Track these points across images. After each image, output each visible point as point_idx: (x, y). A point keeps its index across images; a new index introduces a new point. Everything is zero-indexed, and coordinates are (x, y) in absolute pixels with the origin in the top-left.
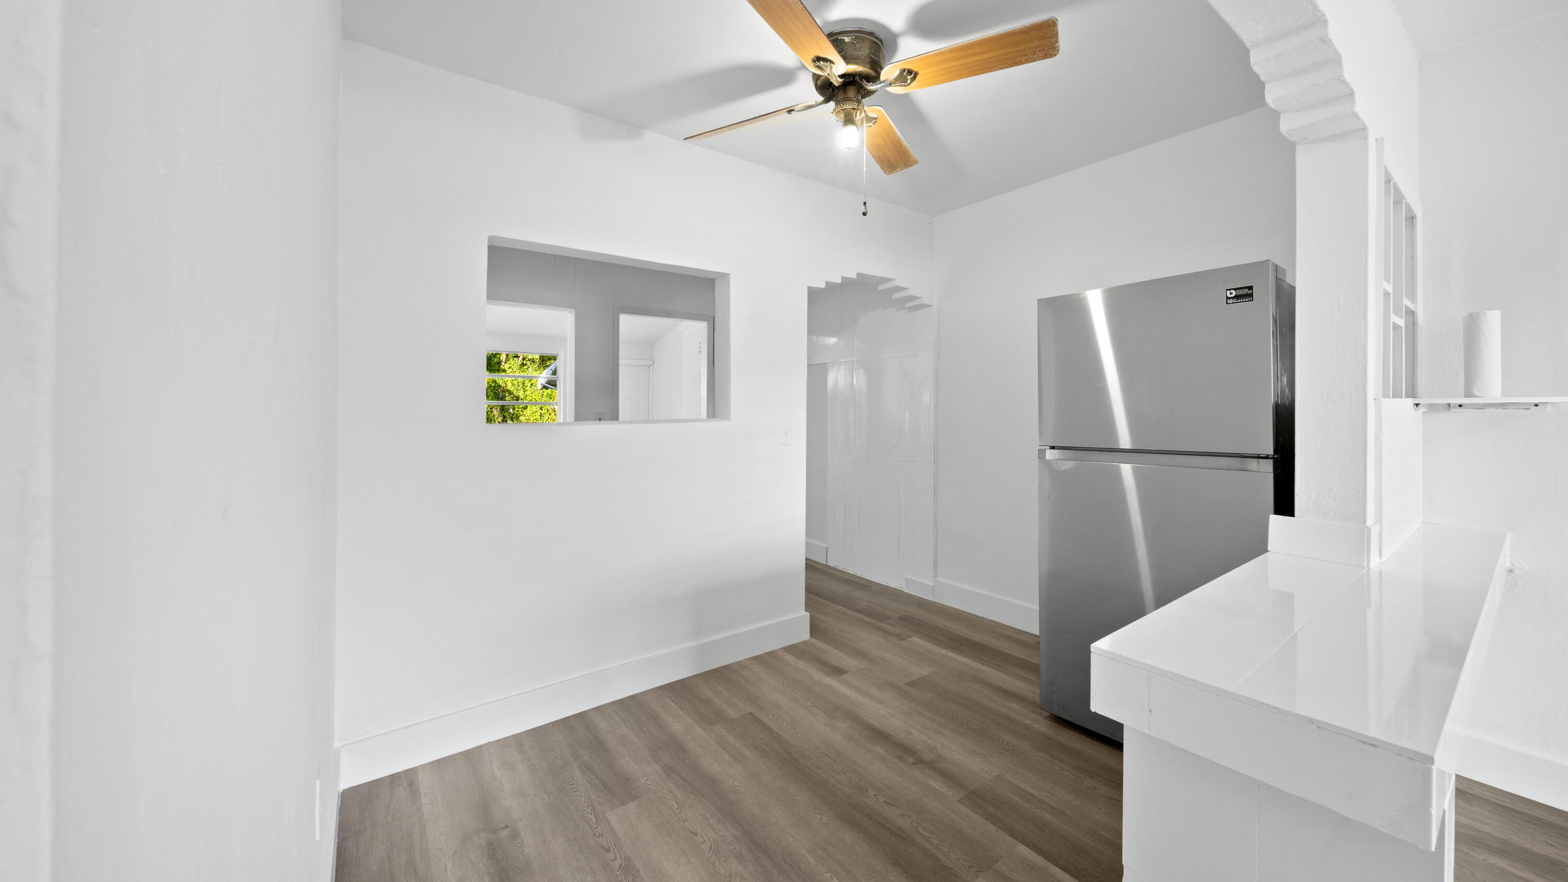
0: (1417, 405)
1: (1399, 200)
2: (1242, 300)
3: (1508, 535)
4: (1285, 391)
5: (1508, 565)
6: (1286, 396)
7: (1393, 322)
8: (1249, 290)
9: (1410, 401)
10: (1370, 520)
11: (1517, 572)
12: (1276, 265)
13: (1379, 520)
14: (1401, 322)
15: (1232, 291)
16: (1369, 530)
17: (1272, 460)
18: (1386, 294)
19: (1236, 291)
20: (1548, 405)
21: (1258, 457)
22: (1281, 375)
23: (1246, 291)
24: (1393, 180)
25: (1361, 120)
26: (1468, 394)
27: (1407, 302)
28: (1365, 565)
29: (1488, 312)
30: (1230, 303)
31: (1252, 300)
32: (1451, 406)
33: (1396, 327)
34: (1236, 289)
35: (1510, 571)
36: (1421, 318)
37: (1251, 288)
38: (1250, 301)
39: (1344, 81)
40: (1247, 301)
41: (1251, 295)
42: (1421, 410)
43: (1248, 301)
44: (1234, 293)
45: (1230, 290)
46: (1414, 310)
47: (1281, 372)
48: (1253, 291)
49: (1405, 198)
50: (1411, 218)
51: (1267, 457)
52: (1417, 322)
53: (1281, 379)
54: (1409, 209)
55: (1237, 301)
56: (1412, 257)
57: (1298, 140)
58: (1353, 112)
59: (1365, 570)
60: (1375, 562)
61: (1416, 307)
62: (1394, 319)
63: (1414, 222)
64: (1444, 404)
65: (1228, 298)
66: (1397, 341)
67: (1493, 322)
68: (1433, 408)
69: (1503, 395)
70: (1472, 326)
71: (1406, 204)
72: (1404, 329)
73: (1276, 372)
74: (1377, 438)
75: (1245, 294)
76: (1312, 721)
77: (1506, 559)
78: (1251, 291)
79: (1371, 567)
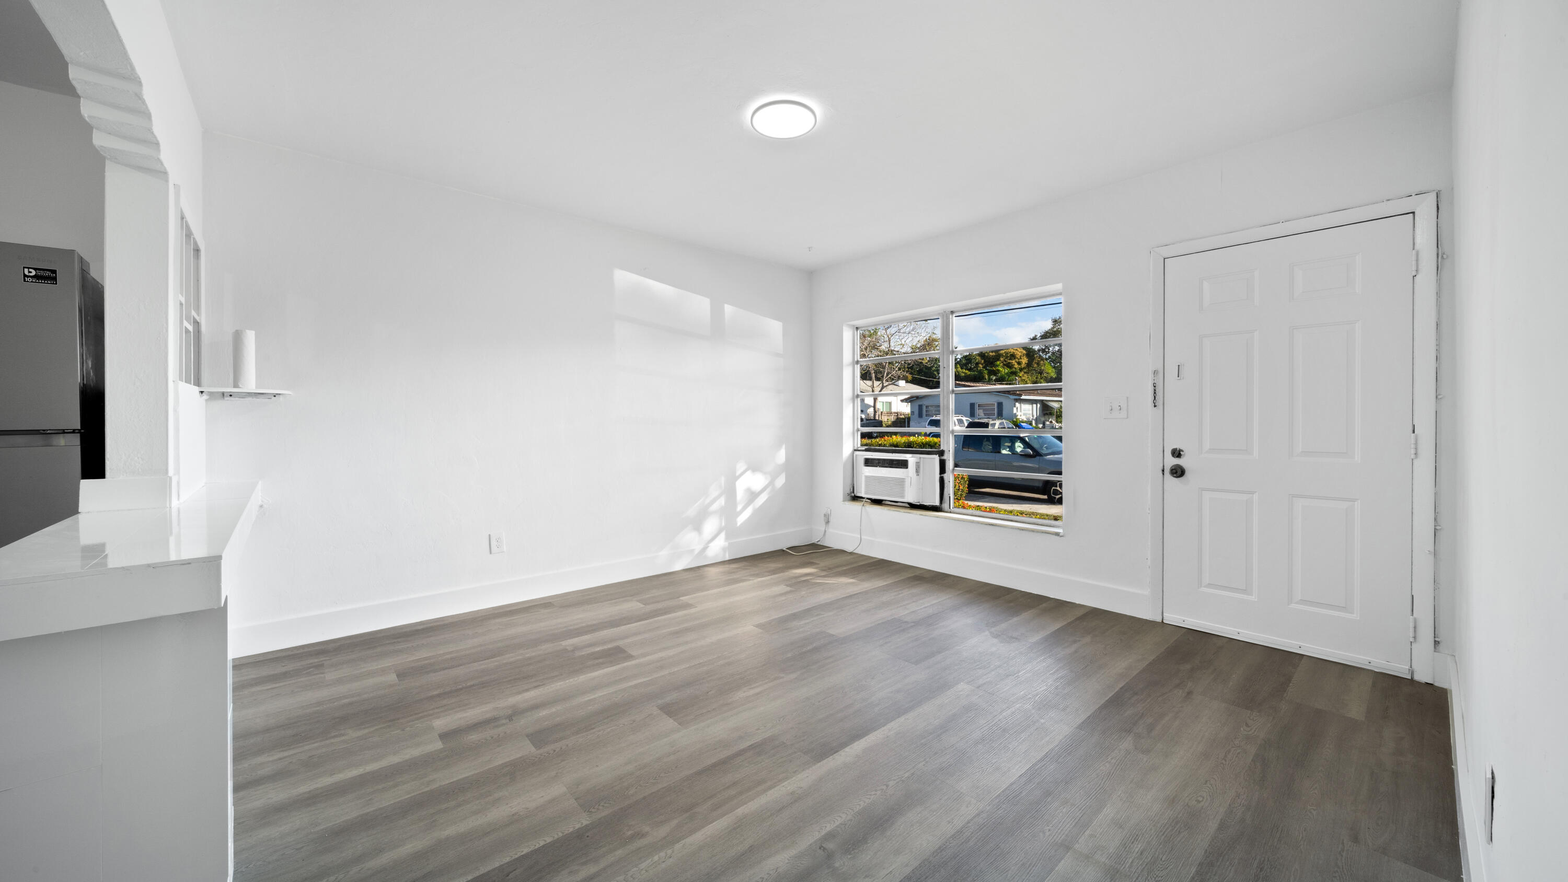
0: (202, 392)
1: (189, 235)
2: (43, 281)
3: (260, 482)
4: (90, 374)
5: (260, 503)
6: (91, 378)
7: (185, 327)
8: (52, 273)
9: (197, 389)
10: (171, 473)
11: (265, 506)
12: (82, 257)
13: (177, 472)
14: (190, 328)
15: (30, 270)
16: (171, 478)
17: (79, 435)
18: (181, 304)
19: (36, 271)
20: (281, 396)
21: (64, 432)
22: (86, 359)
23: (48, 273)
24: (185, 218)
25: (165, 167)
26: (236, 386)
27: (193, 313)
28: (168, 505)
29: (247, 331)
30: (28, 281)
31: (56, 284)
32: (225, 394)
33: (187, 331)
34: (35, 269)
35: (261, 506)
36: (203, 328)
37: (54, 272)
38: (53, 284)
39: (152, 133)
40: (49, 283)
41: (55, 279)
42: (205, 397)
43: (51, 283)
44: (34, 273)
45: (29, 268)
46: (199, 321)
47: (86, 356)
48: (56, 275)
49: (193, 235)
50: (197, 251)
51: (74, 431)
52: (201, 331)
53: (86, 362)
54: (195, 243)
55: (37, 281)
56: (198, 280)
57: (109, 157)
58: (158, 158)
59: (168, 509)
60: (175, 503)
61: (200, 320)
62: (186, 324)
63: (199, 254)
64: (218, 393)
65: (25, 276)
66: (188, 344)
67: (250, 338)
68: (211, 394)
69: (256, 388)
70: (238, 339)
71: (194, 238)
72: (192, 334)
73: (82, 356)
74: (175, 411)
75: (47, 276)
76: (149, 566)
77: (258, 497)
78: (54, 275)
79: (172, 506)
